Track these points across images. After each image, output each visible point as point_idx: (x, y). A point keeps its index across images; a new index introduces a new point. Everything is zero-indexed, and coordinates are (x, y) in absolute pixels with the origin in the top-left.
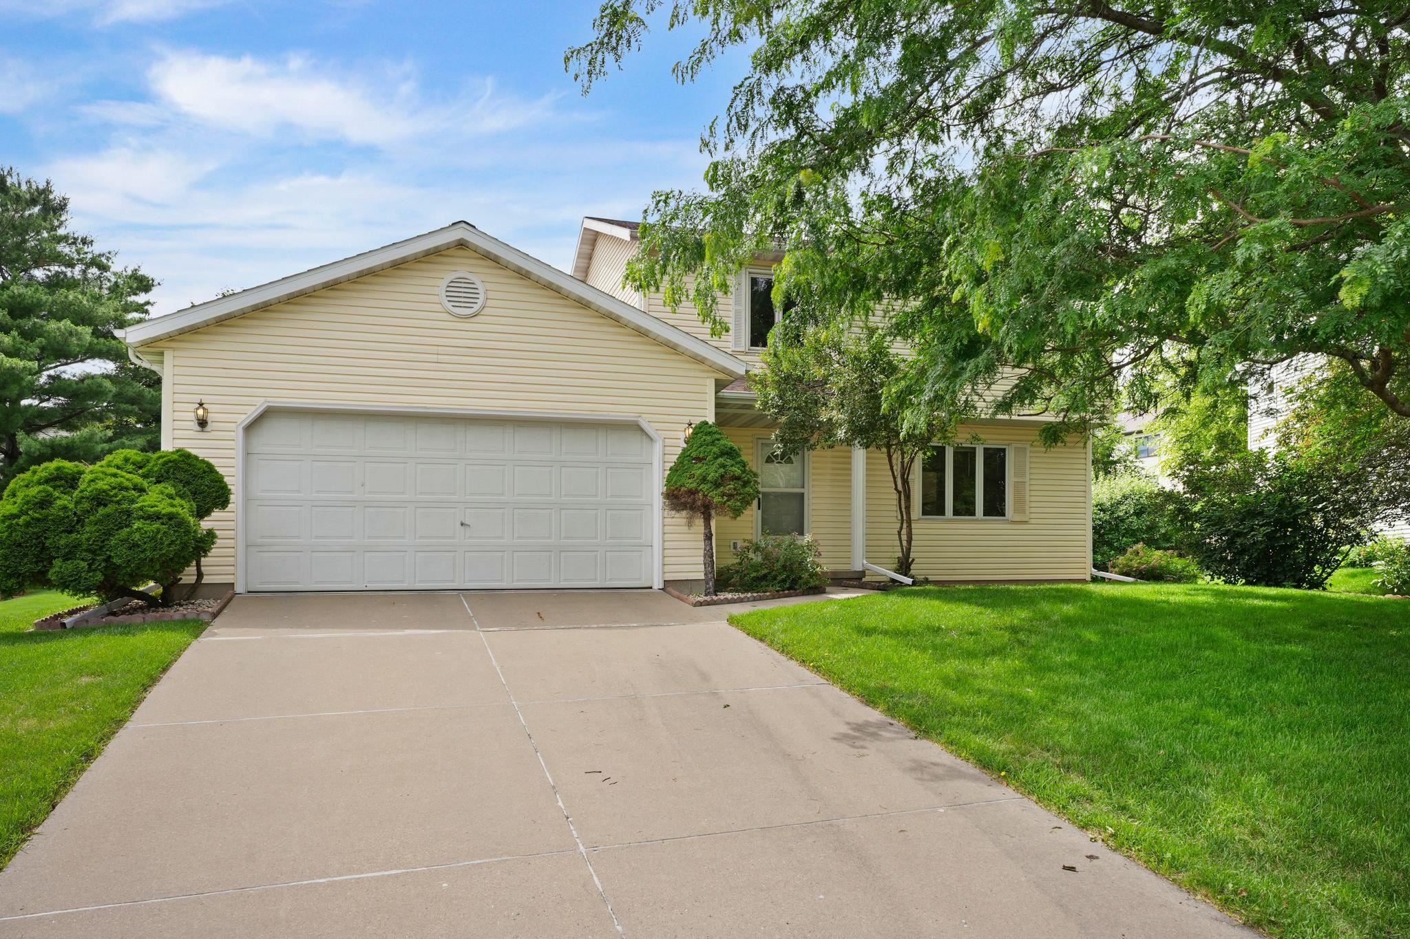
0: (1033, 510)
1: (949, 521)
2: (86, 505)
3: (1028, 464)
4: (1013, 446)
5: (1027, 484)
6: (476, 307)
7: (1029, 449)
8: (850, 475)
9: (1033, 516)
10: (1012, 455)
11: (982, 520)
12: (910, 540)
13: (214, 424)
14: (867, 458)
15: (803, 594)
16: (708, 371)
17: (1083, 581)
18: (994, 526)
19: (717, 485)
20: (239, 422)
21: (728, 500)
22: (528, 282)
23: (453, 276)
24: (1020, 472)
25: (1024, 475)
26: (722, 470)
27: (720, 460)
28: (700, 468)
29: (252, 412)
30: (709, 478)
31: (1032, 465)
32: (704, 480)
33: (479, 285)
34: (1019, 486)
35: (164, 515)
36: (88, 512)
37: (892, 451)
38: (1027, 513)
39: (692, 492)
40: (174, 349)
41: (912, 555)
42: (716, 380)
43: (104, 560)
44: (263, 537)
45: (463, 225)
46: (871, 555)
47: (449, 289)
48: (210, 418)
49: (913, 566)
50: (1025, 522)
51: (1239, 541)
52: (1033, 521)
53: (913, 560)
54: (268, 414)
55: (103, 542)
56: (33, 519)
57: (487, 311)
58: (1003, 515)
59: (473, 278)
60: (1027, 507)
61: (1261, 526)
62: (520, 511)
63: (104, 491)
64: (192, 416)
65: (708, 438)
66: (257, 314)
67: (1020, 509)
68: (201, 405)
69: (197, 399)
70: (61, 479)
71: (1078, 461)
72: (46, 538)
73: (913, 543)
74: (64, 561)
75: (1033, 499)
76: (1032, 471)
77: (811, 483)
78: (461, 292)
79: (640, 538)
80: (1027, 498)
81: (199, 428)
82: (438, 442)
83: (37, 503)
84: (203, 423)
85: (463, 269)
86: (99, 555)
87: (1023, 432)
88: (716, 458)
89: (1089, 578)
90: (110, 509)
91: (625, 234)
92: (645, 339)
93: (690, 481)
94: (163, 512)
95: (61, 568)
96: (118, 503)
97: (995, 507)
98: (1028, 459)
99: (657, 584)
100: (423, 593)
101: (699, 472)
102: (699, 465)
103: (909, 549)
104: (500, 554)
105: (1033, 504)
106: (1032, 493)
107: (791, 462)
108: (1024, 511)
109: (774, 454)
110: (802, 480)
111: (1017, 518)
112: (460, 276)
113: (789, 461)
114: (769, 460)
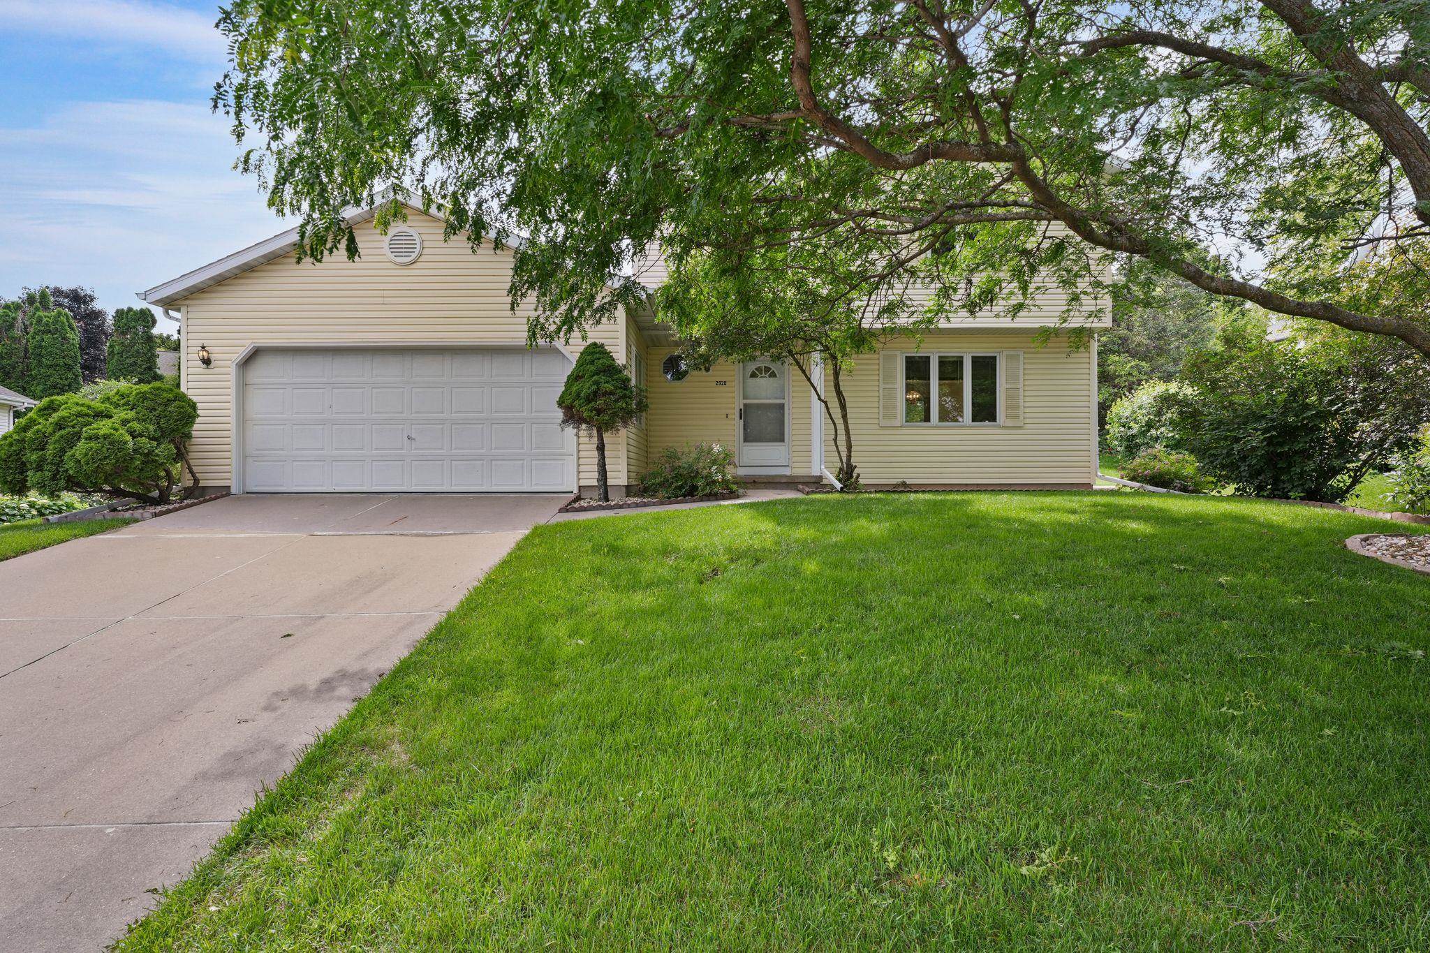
0: (1028, 415)
1: (936, 427)
3: (1021, 370)
4: (1005, 353)
5: (1021, 390)
6: (414, 255)
7: (1022, 355)
9: (1028, 421)
10: (1004, 362)
11: (970, 426)
12: (850, 448)
13: (216, 362)
18: (985, 431)
19: (589, 400)
20: (233, 360)
23: (394, 232)
24: (1012, 379)
25: (1017, 381)
27: (596, 378)
29: (242, 352)
30: (582, 395)
31: (1027, 372)
33: (417, 237)
34: (1012, 394)
38: (1021, 418)
40: (188, 305)
42: (626, 305)
44: (257, 450)
47: (392, 243)
48: (212, 357)
50: (1020, 428)
52: (1028, 426)
54: (255, 354)
57: (421, 259)
58: (994, 420)
59: (410, 232)
60: (1021, 413)
62: (457, 426)
64: (198, 356)
67: (1013, 412)
68: (203, 347)
75: (1027, 404)
76: (1026, 377)
77: (791, 394)
78: (402, 244)
79: (562, 448)
80: (1021, 403)
81: (205, 366)
82: (390, 371)
84: (207, 362)
85: (402, 225)
87: (1016, 339)
97: (985, 411)
98: (1021, 366)
99: (576, 489)
103: (849, 457)
104: (440, 462)
105: (1028, 410)
106: (1027, 399)
107: (775, 376)
108: (1017, 417)
109: (759, 369)
110: (783, 391)
111: (1010, 423)
112: (400, 230)
113: (773, 375)
114: (753, 375)
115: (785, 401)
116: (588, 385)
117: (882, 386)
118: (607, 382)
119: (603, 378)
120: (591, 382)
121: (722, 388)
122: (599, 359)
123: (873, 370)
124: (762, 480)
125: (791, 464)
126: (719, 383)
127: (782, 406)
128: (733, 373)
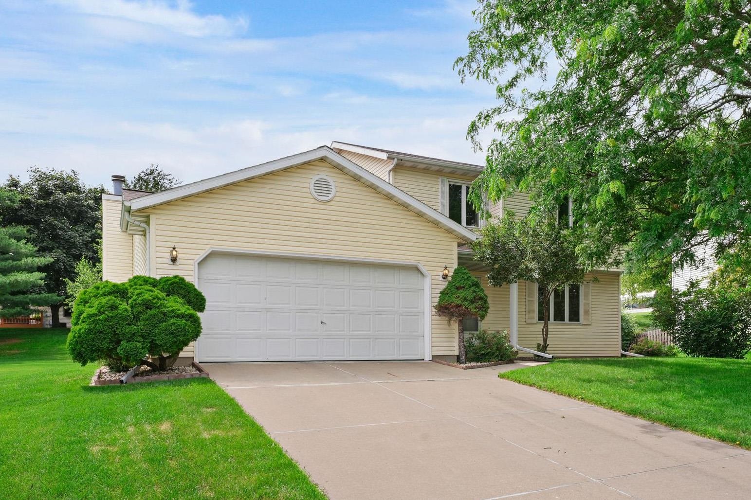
0: (593, 318)
1: (552, 324)
2: (140, 309)
3: (590, 293)
4: (584, 284)
5: (590, 304)
6: (330, 196)
7: (591, 285)
8: (509, 298)
9: (593, 321)
10: (583, 289)
11: (568, 324)
12: (547, 335)
13: (181, 260)
14: (519, 289)
15: (507, 363)
16: (454, 238)
17: (617, 357)
18: (574, 327)
20: (196, 259)
21: (479, 311)
22: (358, 183)
23: (317, 177)
24: (586, 298)
25: (589, 299)
26: (475, 294)
28: (462, 293)
29: (203, 254)
30: (468, 298)
31: (593, 294)
32: (465, 299)
33: (332, 183)
34: (586, 305)
35: (187, 315)
36: (141, 312)
38: (590, 319)
39: (458, 306)
40: (156, 214)
41: (548, 343)
42: (458, 243)
43: (150, 342)
44: (208, 329)
45: (326, 148)
46: (521, 342)
47: (315, 185)
48: (180, 256)
49: (548, 349)
50: (589, 325)
51: (704, 335)
52: (593, 324)
53: (548, 345)
54: (213, 255)
55: (150, 331)
56: (108, 316)
57: (336, 199)
58: (578, 321)
59: (328, 179)
60: (590, 317)
61: (716, 328)
62: (354, 315)
63: (150, 301)
64: (168, 255)
65: (465, 276)
66: (206, 195)
67: (587, 318)
68: (174, 248)
69: (172, 245)
70: (117, 293)
71: (614, 292)
72: (117, 328)
74: (128, 342)
75: (593, 312)
76: (593, 297)
78: (322, 187)
79: (417, 332)
80: (591, 312)
81: (172, 263)
82: (308, 275)
83: (108, 307)
84: (174, 260)
85: (323, 173)
86: (147, 339)
87: (588, 276)
88: (470, 287)
89: (620, 356)
90: (153, 312)
91: (384, 156)
92: (421, 219)
93: (457, 300)
94: (186, 313)
95: (126, 346)
96: (158, 307)
97: (575, 317)
98: (590, 290)
99: (428, 357)
100: (307, 362)
101: (462, 295)
102: (461, 291)
103: (546, 339)
104: (342, 340)
105: (593, 315)
106: (593, 309)
108: (588, 319)
111: (585, 323)
112: (321, 177)
117: (527, 299)
123: (523, 289)
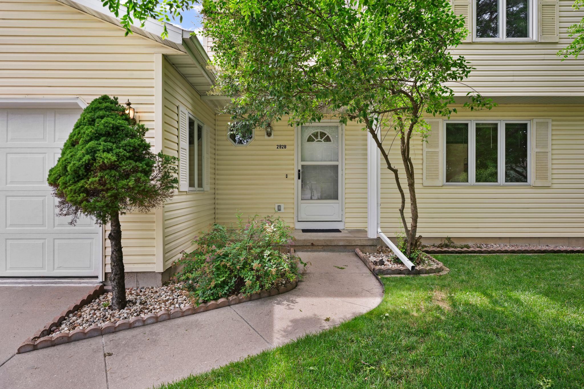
0: (555, 177)
1: (473, 186)
3: (550, 137)
4: (535, 121)
5: (549, 155)
7: (550, 123)
9: (555, 181)
10: (534, 130)
11: (503, 186)
24: (541, 144)
25: (546, 146)
27: (92, 144)
30: (68, 169)
31: (554, 138)
34: (541, 156)
37: (374, 127)
38: (550, 178)
50: (548, 187)
52: (555, 186)
58: (525, 181)
60: (549, 174)
67: (541, 176)
73: (419, 220)
75: (555, 167)
76: (554, 142)
77: (344, 157)
80: (550, 166)
87: (546, 108)
98: (550, 132)
99: (101, 276)
103: (414, 227)
105: (555, 171)
106: (555, 162)
107: (330, 141)
108: (546, 178)
109: (316, 135)
110: (337, 154)
111: (539, 183)
113: (328, 139)
114: (310, 140)
115: (339, 163)
116: (79, 154)
117: (425, 149)
118: (108, 151)
119: (102, 144)
120: (83, 151)
121: (282, 151)
122: (102, 117)
124: (320, 244)
125: (344, 220)
126: (280, 147)
127: (336, 167)
128: (292, 137)
